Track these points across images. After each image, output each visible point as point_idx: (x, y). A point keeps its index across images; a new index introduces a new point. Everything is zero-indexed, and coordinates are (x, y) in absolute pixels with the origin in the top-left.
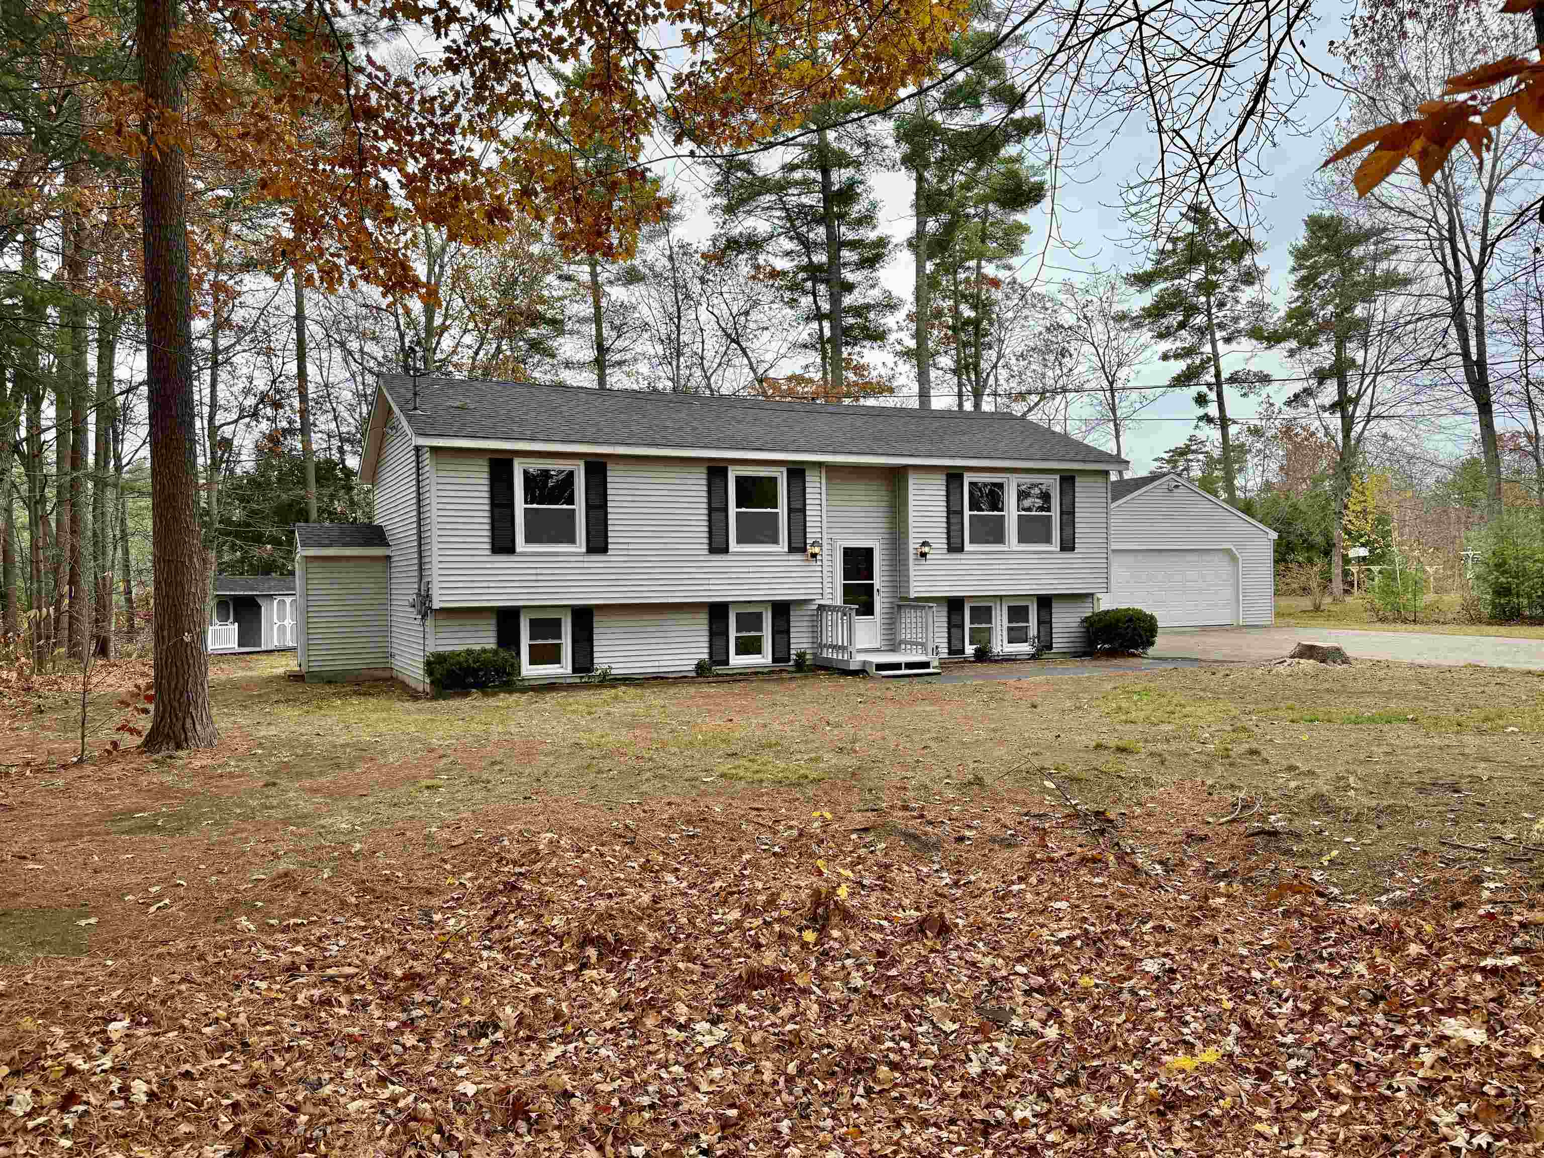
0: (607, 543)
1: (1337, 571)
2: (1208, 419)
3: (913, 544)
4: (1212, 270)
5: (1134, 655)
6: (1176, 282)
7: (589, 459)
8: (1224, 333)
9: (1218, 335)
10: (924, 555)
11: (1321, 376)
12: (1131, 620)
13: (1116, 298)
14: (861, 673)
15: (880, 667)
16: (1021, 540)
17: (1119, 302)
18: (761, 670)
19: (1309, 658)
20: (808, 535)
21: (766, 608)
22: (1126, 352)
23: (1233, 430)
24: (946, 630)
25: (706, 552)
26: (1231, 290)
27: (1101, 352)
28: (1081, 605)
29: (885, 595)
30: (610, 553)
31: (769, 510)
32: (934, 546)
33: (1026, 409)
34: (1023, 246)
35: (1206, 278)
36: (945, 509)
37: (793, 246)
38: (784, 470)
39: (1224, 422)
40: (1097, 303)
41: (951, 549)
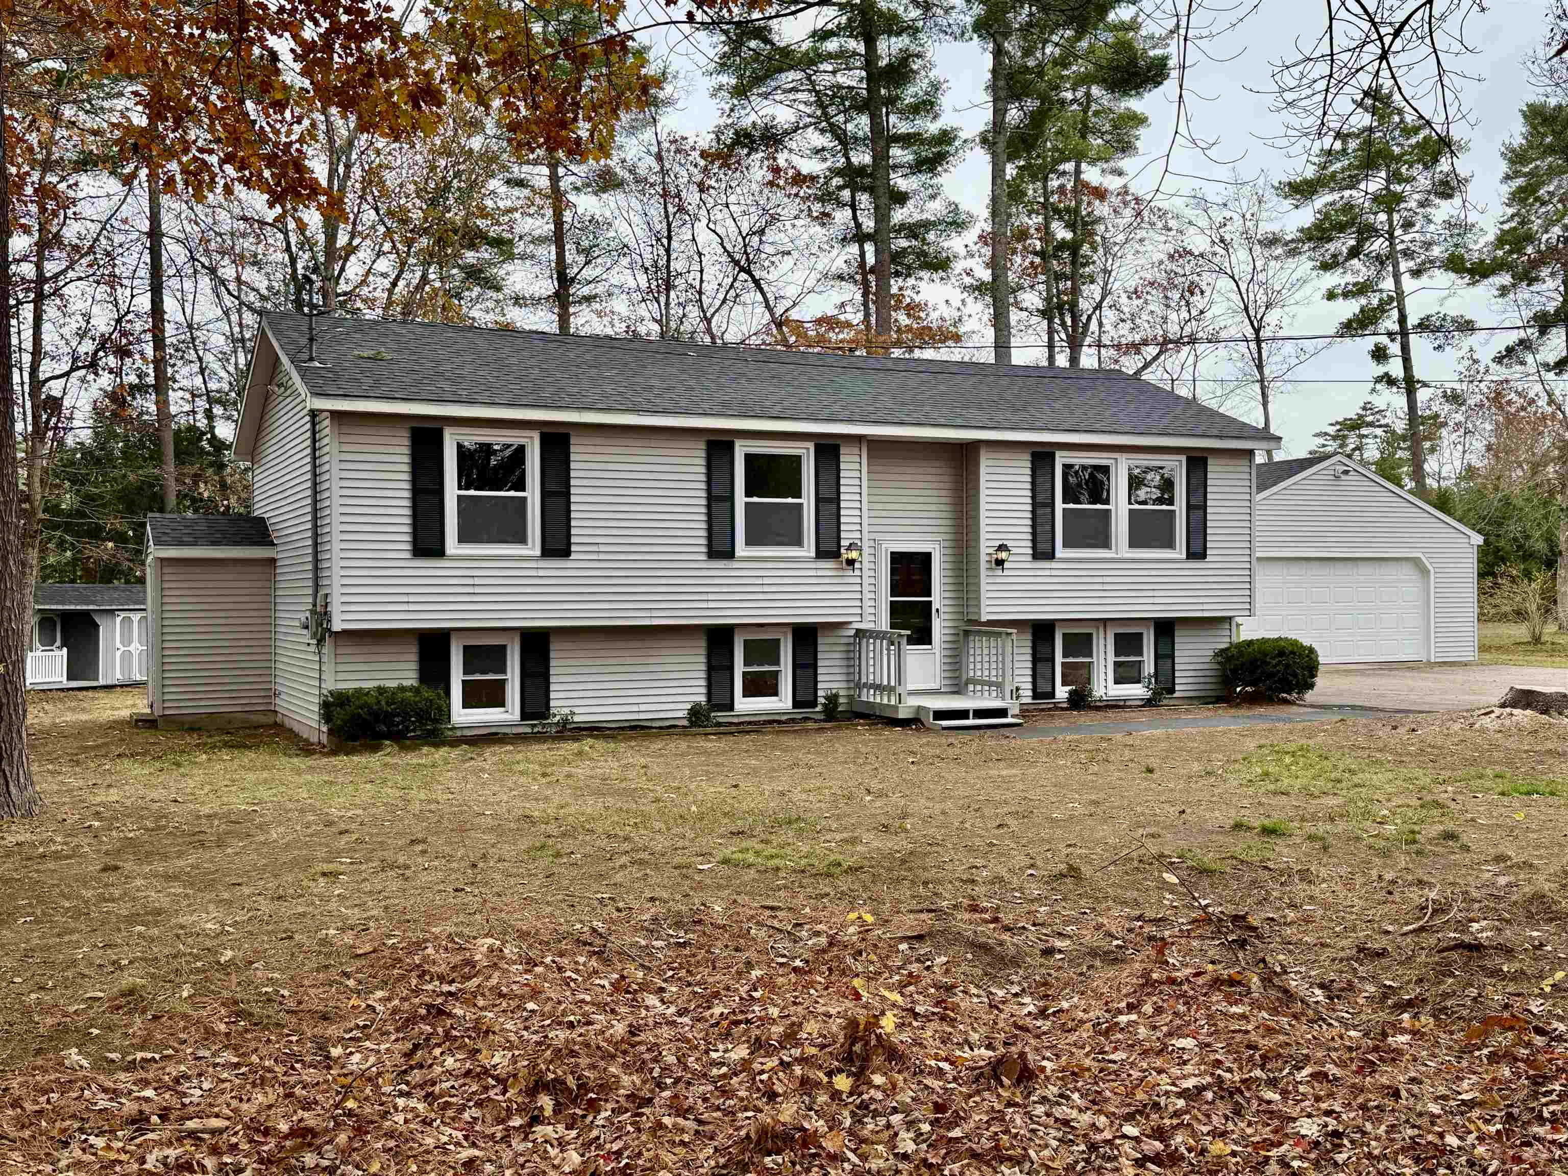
0: (569, 544)
2: (1391, 381)
3: (986, 548)
4: (1401, 180)
5: (1286, 702)
6: (1347, 193)
7: (546, 430)
8: (1411, 264)
9: (1404, 265)
10: (1000, 563)
11: (1544, 323)
12: (1282, 653)
13: (1264, 215)
14: (914, 723)
15: (940, 715)
16: (1134, 543)
17: (1269, 220)
18: (777, 718)
19: (1525, 708)
20: (843, 535)
21: (785, 633)
22: (1277, 288)
23: (1422, 395)
24: (1030, 665)
25: (704, 557)
26: (1422, 205)
27: (1243, 288)
28: (1214, 632)
29: (947, 617)
30: (573, 556)
31: (790, 500)
32: (1014, 551)
33: (1140, 365)
34: (1138, 144)
35: (1387, 188)
36: (1029, 501)
37: (824, 141)
38: (811, 446)
39: (1410, 385)
40: (1238, 221)
41: (1038, 555)
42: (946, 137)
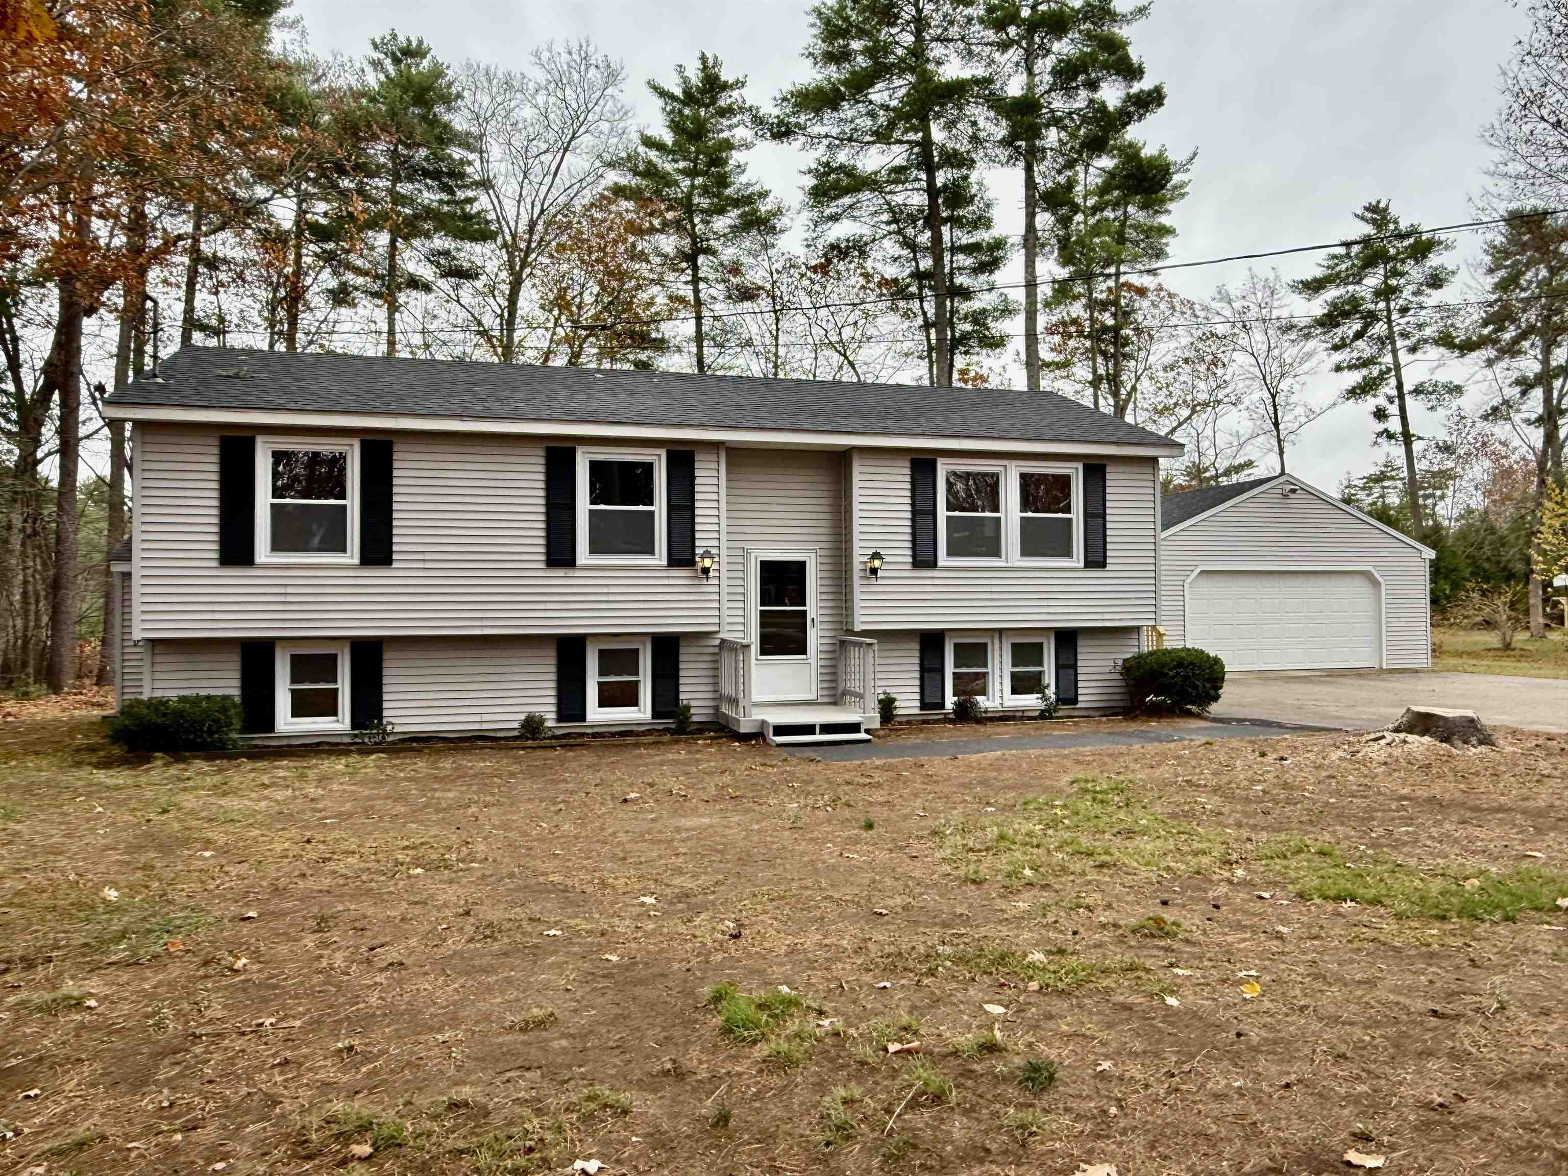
0: (390, 552)
1: (1535, 600)
2: (1390, 436)
3: (859, 556)
4: (1396, 274)
5: (1190, 714)
6: (1351, 288)
7: (369, 437)
8: (1407, 343)
9: (1400, 343)
10: (874, 571)
11: (1525, 385)
12: (1180, 664)
13: (1276, 304)
15: (781, 730)
16: (1026, 551)
17: (1280, 307)
18: (635, 728)
19: (1423, 734)
20: (697, 543)
21: (644, 643)
22: (1288, 361)
23: (1417, 446)
24: (917, 675)
25: (542, 566)
26: (1417, 293)
27: (1261, 361)
28: (1121, 642)
29: (825, 626)
30: (395, 565)
31: (641, 508)
32: (887, 559)
33: (1175, 424)
34: (1168, 249)
35: (1385, 282)
36: (909, 508)
37: (897, 251)
38: (663, 453)
39: (1407, 438)
40: (1254, 308)
41: (918, 564)
42: (999, 244)
